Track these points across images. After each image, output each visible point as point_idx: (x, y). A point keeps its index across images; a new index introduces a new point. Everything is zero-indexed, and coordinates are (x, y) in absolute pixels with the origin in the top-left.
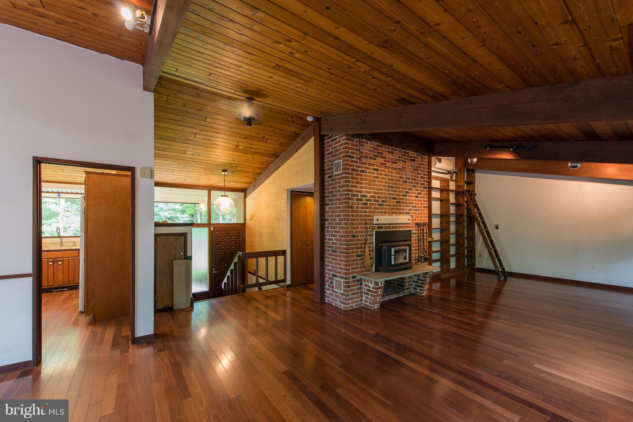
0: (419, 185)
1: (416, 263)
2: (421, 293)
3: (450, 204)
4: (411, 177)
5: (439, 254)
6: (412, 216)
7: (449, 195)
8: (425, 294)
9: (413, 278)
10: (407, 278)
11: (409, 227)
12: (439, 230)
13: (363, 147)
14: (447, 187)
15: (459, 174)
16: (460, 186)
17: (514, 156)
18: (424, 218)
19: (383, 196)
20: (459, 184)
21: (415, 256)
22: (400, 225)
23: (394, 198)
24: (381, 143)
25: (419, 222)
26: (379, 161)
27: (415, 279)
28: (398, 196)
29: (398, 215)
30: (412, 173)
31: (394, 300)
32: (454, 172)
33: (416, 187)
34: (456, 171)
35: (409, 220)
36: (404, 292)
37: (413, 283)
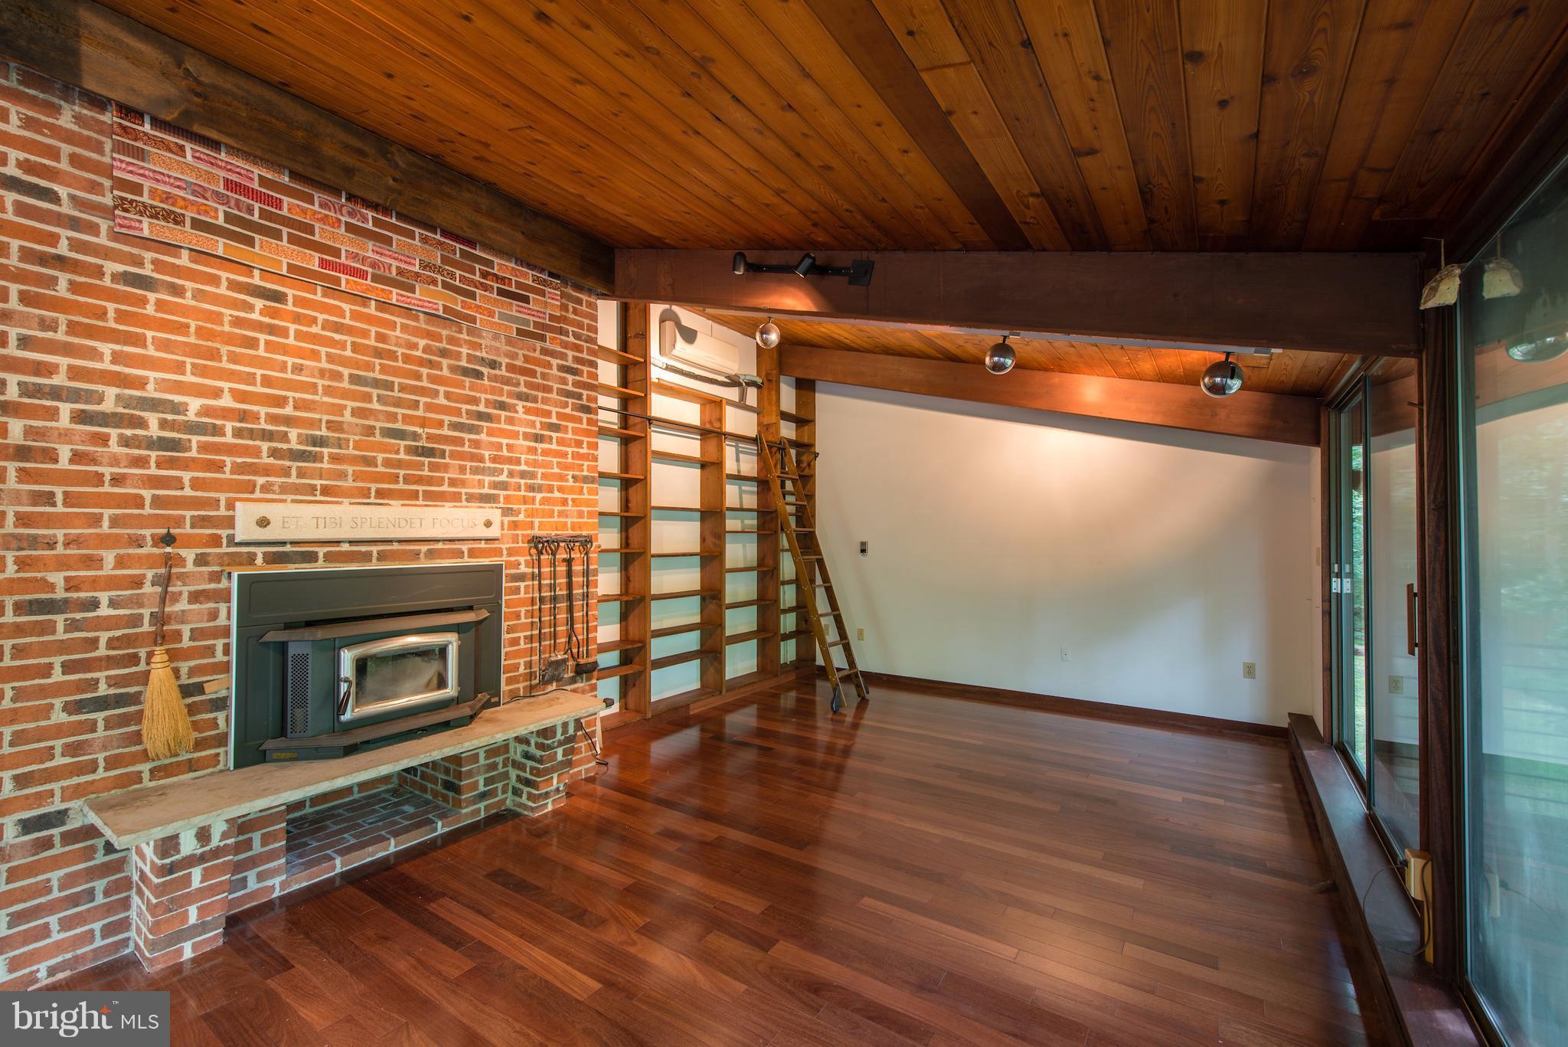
0: (554, 396)
1: (532, 688)
2: (532, 809)
3: (724, 476)
4: (507, 360)
5: (695, 635)
6: (506, 512)
7: (721, 450)
8: (550, 808)
9: (512, 750)
10: (478, 754)
11: (498, 552)
12: (698, 558)
13: (143, 160)
14: (717, 425)
15: (765, 391)
16: (768, 427)
17: (816, 304)
18: (575, 520)
19: (317, 416)
20: (766, 421)
21: (529, 665)
22: (440, 546)
23: (400, 435)
24: (294, 175)
25: (553, 533)
26: (281, 254)
27: (515, 752)
28: (423, 426)
29: (421, 502)
30: (509, 341)
31: (392, 861)
32: (749, 384)
33: (537, 402)
34: (759, 380)
35: (488, 524)
36: (459, 812)
37: (510, 769)
